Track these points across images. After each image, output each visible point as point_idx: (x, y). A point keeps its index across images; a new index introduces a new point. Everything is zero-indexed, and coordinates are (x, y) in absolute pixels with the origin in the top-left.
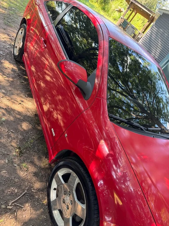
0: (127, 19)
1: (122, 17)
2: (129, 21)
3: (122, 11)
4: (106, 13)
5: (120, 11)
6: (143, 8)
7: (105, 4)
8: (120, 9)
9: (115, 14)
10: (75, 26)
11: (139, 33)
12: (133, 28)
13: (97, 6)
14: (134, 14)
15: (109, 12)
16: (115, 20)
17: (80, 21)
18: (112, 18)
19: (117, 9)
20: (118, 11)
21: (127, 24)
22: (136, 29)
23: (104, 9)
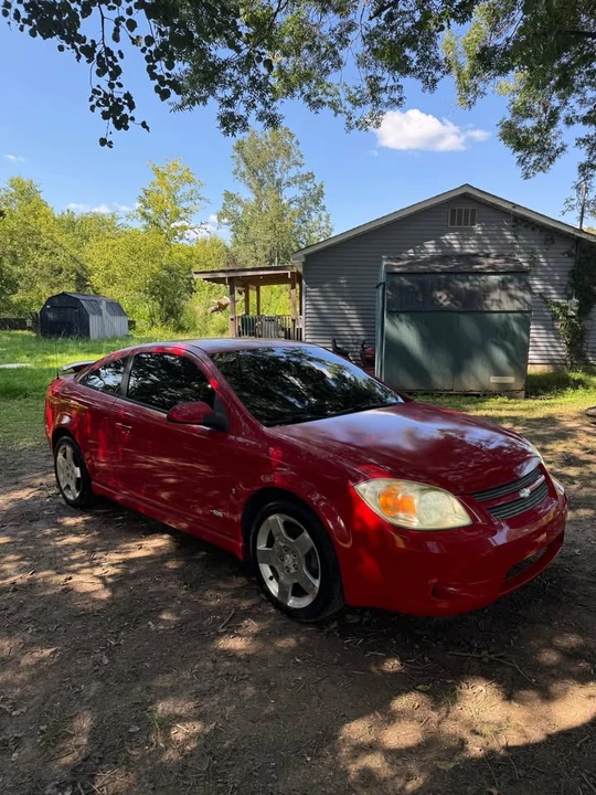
0: (247, 313)
1: (231, 317)
2: (253, 313)
3: (227, 305)
4: (193, 332)
5: (221, 308)
6: (261, 273)
7: (176, 317)
8: (219, 303)
9: (214, 320)
10: (148, 382)
11: (293, 321)
12: (271, 320)
13: (161, 332)
14: (253, 294)
15: (199, 326)
16: (223, 331)
17: (151, 371)
18: (213, 334)
19: (213, 308)
20: (216, 310)
21: (253, 321)
22: (279, 317)
23: (180, 328)
